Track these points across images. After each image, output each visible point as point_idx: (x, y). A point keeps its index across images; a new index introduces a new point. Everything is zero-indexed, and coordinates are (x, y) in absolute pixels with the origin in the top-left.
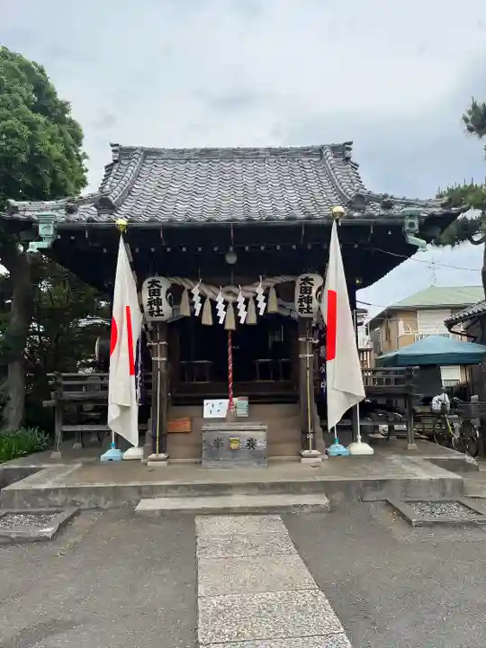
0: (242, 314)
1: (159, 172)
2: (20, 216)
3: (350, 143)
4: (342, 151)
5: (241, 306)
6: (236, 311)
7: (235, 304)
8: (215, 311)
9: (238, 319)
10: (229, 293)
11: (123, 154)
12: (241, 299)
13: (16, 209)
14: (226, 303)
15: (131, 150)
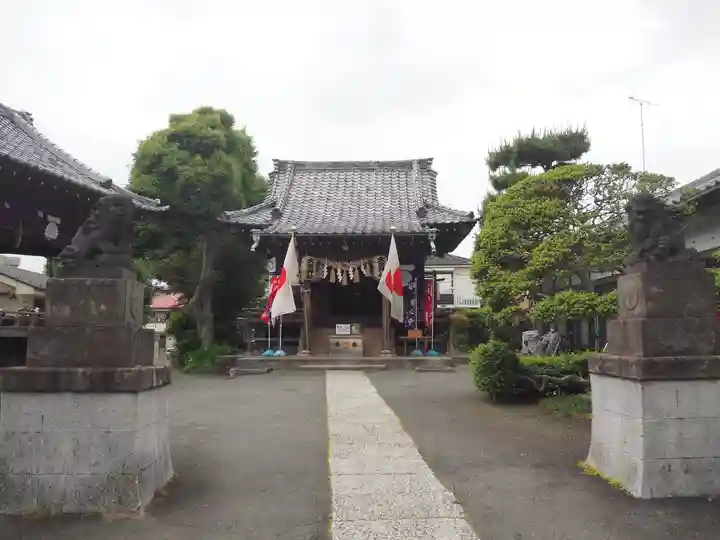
0: (352, 276)
1: (304, 179)
2: (233, 221)
3: (431, 159)
4: (425, 165)
5: (351, 273)
6: (348, 275)
7: (348, 272)
8: (337, 276)
9: (349, 278)
10: (345, 265)
11: (281, 166)
12: (351, 270)
13: (228, 217)
14: (342, 272)
15: (286, 163)
